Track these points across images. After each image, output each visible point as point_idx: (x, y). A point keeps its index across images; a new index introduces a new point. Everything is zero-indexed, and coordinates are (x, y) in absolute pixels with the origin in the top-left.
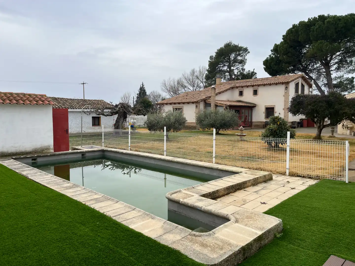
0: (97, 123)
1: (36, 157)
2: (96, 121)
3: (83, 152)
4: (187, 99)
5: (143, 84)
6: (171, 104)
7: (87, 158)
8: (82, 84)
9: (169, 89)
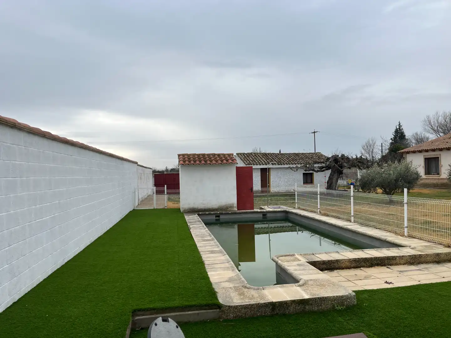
0: (309, 181)
1: (219, 214)
2: (308, 179)
3: (264, 212)
4: (447, 142)
5: (400, 124)
6: (420, 152)
7: (268, 219)
8: (313, 133)
9: (436, 128)
